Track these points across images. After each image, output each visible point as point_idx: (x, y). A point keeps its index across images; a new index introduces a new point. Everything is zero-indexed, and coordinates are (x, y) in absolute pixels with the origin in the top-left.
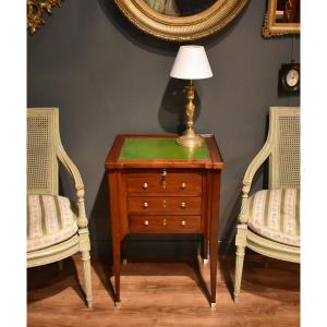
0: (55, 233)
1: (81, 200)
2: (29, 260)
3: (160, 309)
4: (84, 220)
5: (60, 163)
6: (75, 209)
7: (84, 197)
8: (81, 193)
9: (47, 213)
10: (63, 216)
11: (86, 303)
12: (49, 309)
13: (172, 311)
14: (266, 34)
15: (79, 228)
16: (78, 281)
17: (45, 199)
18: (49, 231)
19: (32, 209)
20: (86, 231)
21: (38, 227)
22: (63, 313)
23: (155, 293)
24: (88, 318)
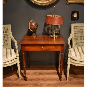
0: (10, 58)
1: (17, 49)
2: (3, 65)
3: (39, 79)
4: (18, 55)
5: (12, 40)
6: (15, 52)
7: (18, 48)
8: (17, 47)
9: (8, 53)
10: (12, 54)
11: (19, 78)
12: (9, 80)
13: (42, 80)
14: (68, 3)
15: (17, 57)
16: (17, 72)
17: (8, 49)
18: (8, 57)
19: (4, 52)
20: (18, 57)
21: (5, 56)
22: (13, 81)
23: (38, 75)
24: (20, 82)
